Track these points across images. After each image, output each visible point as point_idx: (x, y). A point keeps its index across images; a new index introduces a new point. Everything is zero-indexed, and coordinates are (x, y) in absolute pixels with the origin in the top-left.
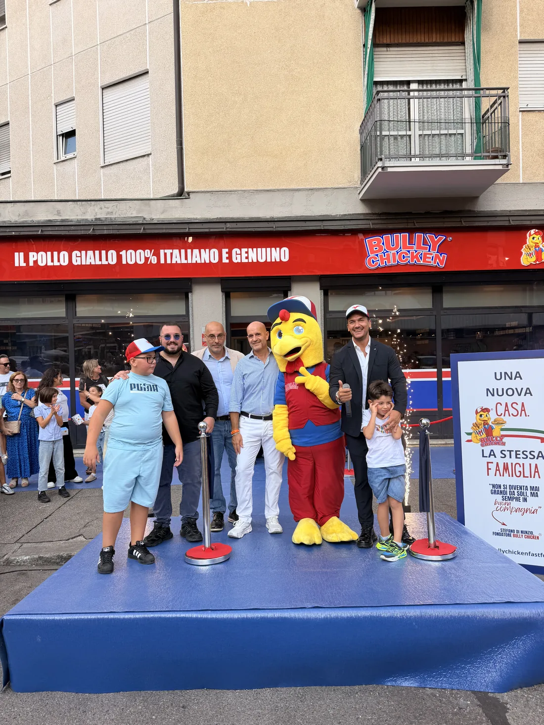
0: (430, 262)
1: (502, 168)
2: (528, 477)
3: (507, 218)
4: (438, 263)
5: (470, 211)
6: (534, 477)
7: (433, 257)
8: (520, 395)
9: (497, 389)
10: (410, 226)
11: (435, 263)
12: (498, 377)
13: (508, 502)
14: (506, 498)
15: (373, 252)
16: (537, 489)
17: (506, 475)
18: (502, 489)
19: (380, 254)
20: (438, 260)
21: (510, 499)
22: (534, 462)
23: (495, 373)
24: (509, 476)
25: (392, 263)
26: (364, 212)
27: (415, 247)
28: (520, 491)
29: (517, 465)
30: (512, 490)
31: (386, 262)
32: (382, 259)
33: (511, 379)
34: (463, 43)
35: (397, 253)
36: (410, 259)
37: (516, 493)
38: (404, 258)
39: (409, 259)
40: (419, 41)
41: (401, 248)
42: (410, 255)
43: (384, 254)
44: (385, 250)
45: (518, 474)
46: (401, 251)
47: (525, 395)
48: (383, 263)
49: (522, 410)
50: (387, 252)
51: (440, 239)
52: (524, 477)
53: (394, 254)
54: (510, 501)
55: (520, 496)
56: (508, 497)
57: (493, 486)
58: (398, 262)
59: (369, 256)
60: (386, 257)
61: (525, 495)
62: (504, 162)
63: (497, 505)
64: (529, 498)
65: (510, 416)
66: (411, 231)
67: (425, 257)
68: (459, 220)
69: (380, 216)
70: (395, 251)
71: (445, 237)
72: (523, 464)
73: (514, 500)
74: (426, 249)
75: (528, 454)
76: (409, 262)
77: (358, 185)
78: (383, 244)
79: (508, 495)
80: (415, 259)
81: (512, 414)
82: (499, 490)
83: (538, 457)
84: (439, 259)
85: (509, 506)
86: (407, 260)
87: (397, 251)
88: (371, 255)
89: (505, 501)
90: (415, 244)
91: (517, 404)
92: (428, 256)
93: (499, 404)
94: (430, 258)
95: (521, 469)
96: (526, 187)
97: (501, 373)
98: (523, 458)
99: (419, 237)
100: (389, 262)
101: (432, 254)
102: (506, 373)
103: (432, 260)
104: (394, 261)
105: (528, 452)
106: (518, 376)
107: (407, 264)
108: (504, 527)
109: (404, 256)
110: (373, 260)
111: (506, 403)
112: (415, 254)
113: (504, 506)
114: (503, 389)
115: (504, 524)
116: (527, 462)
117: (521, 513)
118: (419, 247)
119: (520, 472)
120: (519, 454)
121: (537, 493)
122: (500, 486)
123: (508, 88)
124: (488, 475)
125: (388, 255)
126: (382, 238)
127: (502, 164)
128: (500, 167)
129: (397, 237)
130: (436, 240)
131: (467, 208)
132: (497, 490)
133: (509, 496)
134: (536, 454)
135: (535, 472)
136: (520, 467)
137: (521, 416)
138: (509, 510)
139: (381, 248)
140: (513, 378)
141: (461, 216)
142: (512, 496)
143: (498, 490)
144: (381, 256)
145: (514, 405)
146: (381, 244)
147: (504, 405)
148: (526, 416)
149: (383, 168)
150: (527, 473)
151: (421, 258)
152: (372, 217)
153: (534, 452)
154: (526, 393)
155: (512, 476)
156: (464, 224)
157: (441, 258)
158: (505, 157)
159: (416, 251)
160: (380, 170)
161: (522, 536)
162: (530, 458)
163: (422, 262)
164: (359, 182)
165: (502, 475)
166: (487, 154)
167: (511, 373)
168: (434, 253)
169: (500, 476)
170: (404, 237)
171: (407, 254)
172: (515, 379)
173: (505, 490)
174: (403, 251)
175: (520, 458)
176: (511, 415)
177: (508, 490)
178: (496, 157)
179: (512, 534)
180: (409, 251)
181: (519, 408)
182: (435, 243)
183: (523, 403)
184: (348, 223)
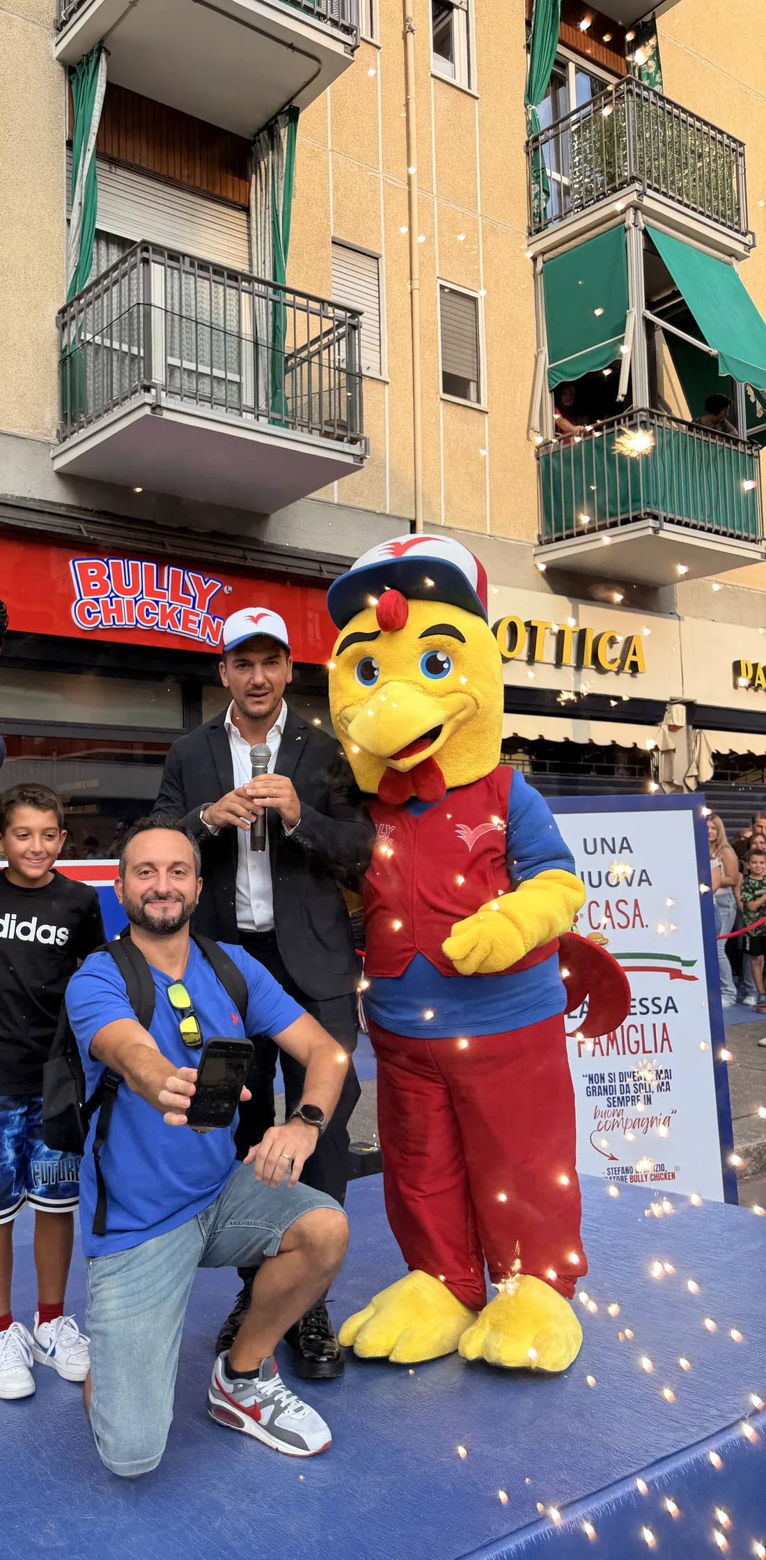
0: (195, 631)
1: (352, 463)
2: (651, 1052)
3: (316, 566)
4: (208, 636)
5: (255, 541)
6: (662, 1051)
7: (200, 621)
8: (630, 885)
9: (590, 873)
10: (159, 549)
11: (203, 634)
12: (591, 849)
13: (619, 1108)
14: (614, 1102)
15: (88, 592)
16: (668, 1073)
17: (613, 1051)
18: (607, 1083)
19: (102, 598)
20: (208, 630)
21: (622, 1101)
22: (660, 1019)
23: (585, 840)
24: (619, 1054)
25: (125, 622)
26: (66, 502)
27: (168, 594)
28: (638, 1083)
29: (632, 1029)
30: (624, 1083)
31: (113, 617)
32: (107, 612)
33: (613, 851)
34: (246, 209)
35: (136, 602)
36: (159, 618)
37: (632, 1089)
38: (148, 616)
39: (155, 620)
40: (171, 174)
41: (142, 592)
42: (158, 610)
43: (111, 599)
44: (112, 591)
45: (634, 1048)
46: (143, 598)
47: (639, 885)
48: (107, 620)
49: (635, 915)
50: (117, 596)
51: (212, 586)
52: (645, 1052)
53: (129, 603)
54: (623, 1107)
55: (639, 1094)
56: (619, 1098)
57: (591, 1079)
58: (137, 621)
59: (81, 599)
60: (114, 607)
61: (648, 1090)
62: (356, 449)
63: (599, 1119)
64: (655, 1096)
65: (614, 928)
66: (162, 560)
67: (187, 621)
68: (240, 553)
69: (99, 517)
70: (130, 598)
71: (220, 585)
72: (642, 1026)
73: (630, 1103)
74: (187, 602)
75: (648, 1003)
76: (157, 624)
77: (53, 438)
78: (109, 577)
79: (618, 1094)
80: (169, 621)
81: (619, 924)
82: (602, 1085)
83: (667, 1008)
84: (211, 628)
85: (621, 1116)
86: (153, 619)
87: (135, 598)
88: (86, 599)
89: (612, 1108)
90: (168, 590)
91: (626, 903)
92: (191, 617)
93: (594, 905)
94: (194, 622)
95: (638, 1037)
96: (342, 513)
97: (595, 840)
98: (641, 1013)
99: (176, 575)
100: (120, 619)
101: (197, 615)
102: (603, 840)
103: (199, 627)
104: (130, 619)
105: (650, 1000)
106: (626, 845)
107: (152, 629)
108: (613, 1164)
109: (147, 609)
110: (88, 610)
111: (607, 902)
112: (168, 611)
113: (611, 1119)
114: (600, 873)
115: (613, 1158)
116: (648, 1020)
117: (642, 1129)
118: (175, 597)
119: (637, 1042)
120: (634, 1006)
121: (668, 1083)
122: (603, 1078)
123: (361, 314)
124: (580, 1056)
125: (118, 603)
126: (107, 563)
127: (353, 455)
128: (349, 460)
129: (135, 567)
130: (205, 587)
131: (251, 533)
132: (597, 1086)
133: (621, 1096)
134: (662, 1004)
135: (663, 1040)
136: (637, 1032)
137: (634, 927)
138: (621, 1125)
139: (104, 588)
140: (617, 849)
141: (244, 546)
142: (625, 1095)
143: (600, 1087)
144: (105, 603)
145: (621, 905)
146: (105, 578)
147: (603, 906)
148: (643, 926)
149: (156, 407)
150: (650, 1046)
151: (179, 621)
152: (84, 514)
153: (659, 999)
154: (641, 881)
155: (624, 1053)
156: (250, 563)
157: (215, 626)
158: (353, 441)
159: (170, 605)
160: (147, 410)
161: (646, 1177)
162: (654, 1013)
163: (180, 630)
164: (54, 433)
165: (605, 1053)
166: (330, 429)
167: (613, 839)
168: (202, 614)
169: (603, 1055)
170: (149, 570)
171: (154, 608)
172: (620, 852)
173: (613, 1084)
174: (148, 599)
175: (636, 1014)
176: (616, 926)
177: (618, 1083)
178: (340, 439)
179: (628, 1176)
180: (157, 602)
181: (629, 909)
182: (203, 593)
183: (636, 901)
184: (34, 517)
